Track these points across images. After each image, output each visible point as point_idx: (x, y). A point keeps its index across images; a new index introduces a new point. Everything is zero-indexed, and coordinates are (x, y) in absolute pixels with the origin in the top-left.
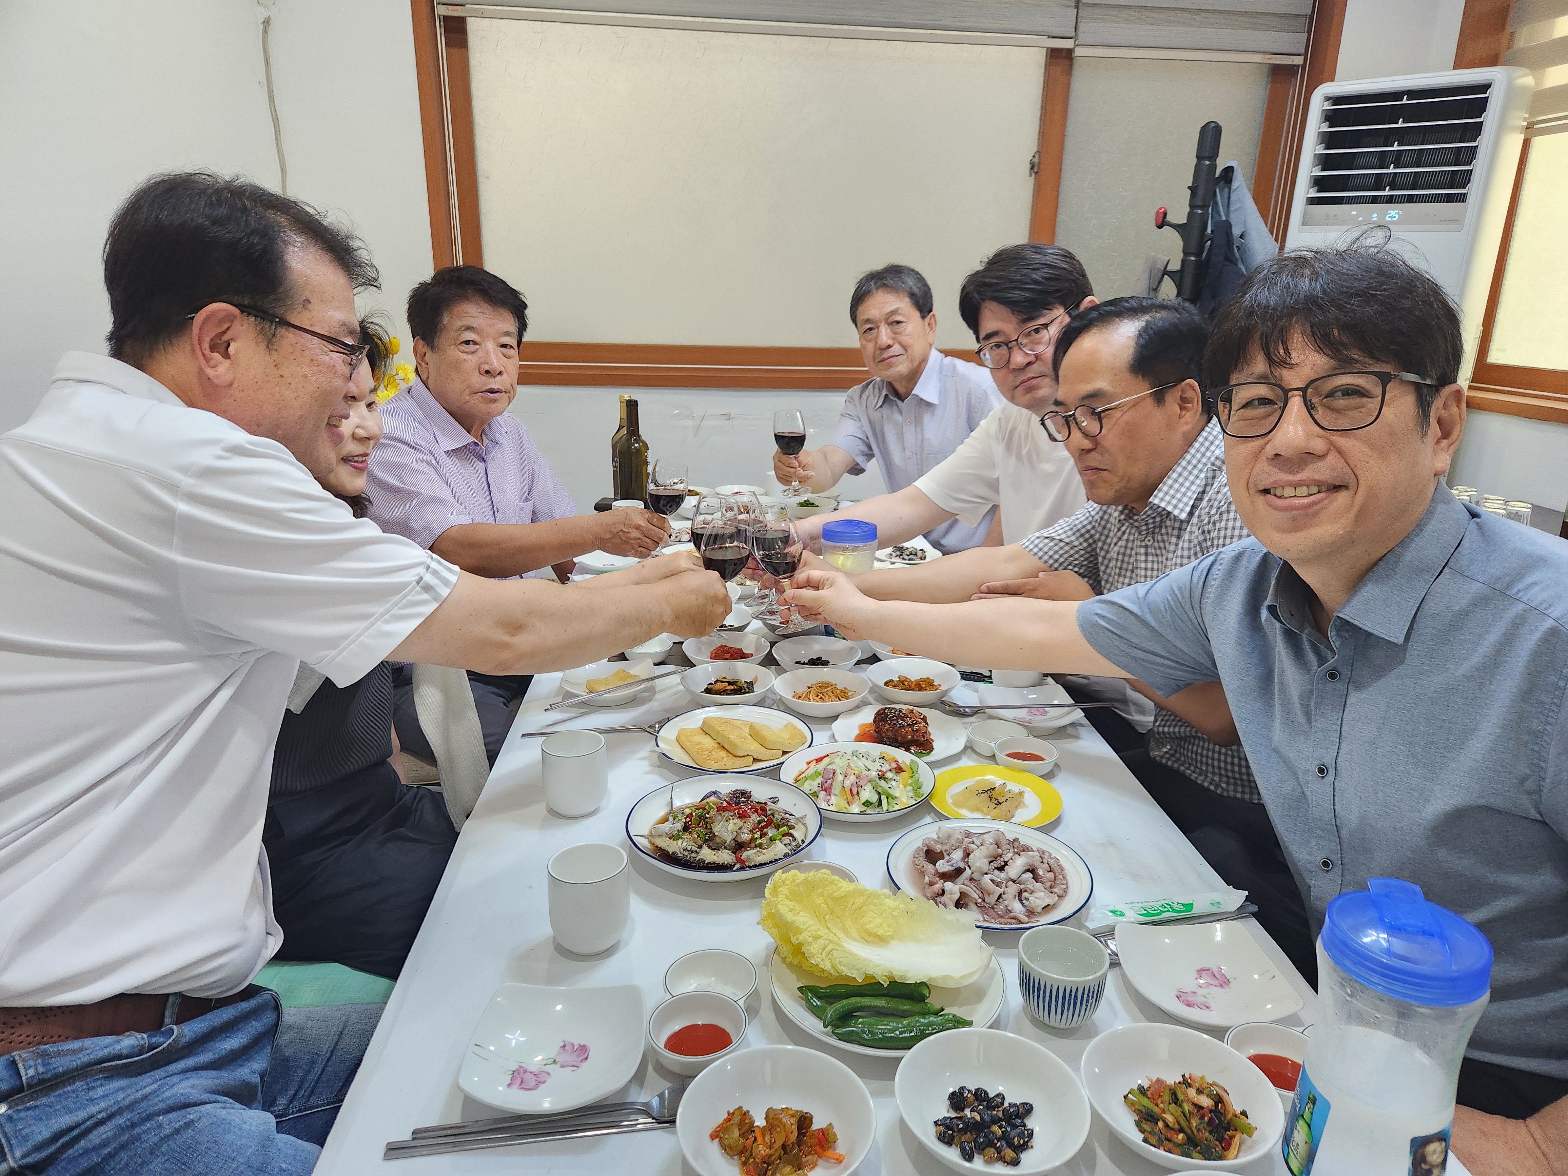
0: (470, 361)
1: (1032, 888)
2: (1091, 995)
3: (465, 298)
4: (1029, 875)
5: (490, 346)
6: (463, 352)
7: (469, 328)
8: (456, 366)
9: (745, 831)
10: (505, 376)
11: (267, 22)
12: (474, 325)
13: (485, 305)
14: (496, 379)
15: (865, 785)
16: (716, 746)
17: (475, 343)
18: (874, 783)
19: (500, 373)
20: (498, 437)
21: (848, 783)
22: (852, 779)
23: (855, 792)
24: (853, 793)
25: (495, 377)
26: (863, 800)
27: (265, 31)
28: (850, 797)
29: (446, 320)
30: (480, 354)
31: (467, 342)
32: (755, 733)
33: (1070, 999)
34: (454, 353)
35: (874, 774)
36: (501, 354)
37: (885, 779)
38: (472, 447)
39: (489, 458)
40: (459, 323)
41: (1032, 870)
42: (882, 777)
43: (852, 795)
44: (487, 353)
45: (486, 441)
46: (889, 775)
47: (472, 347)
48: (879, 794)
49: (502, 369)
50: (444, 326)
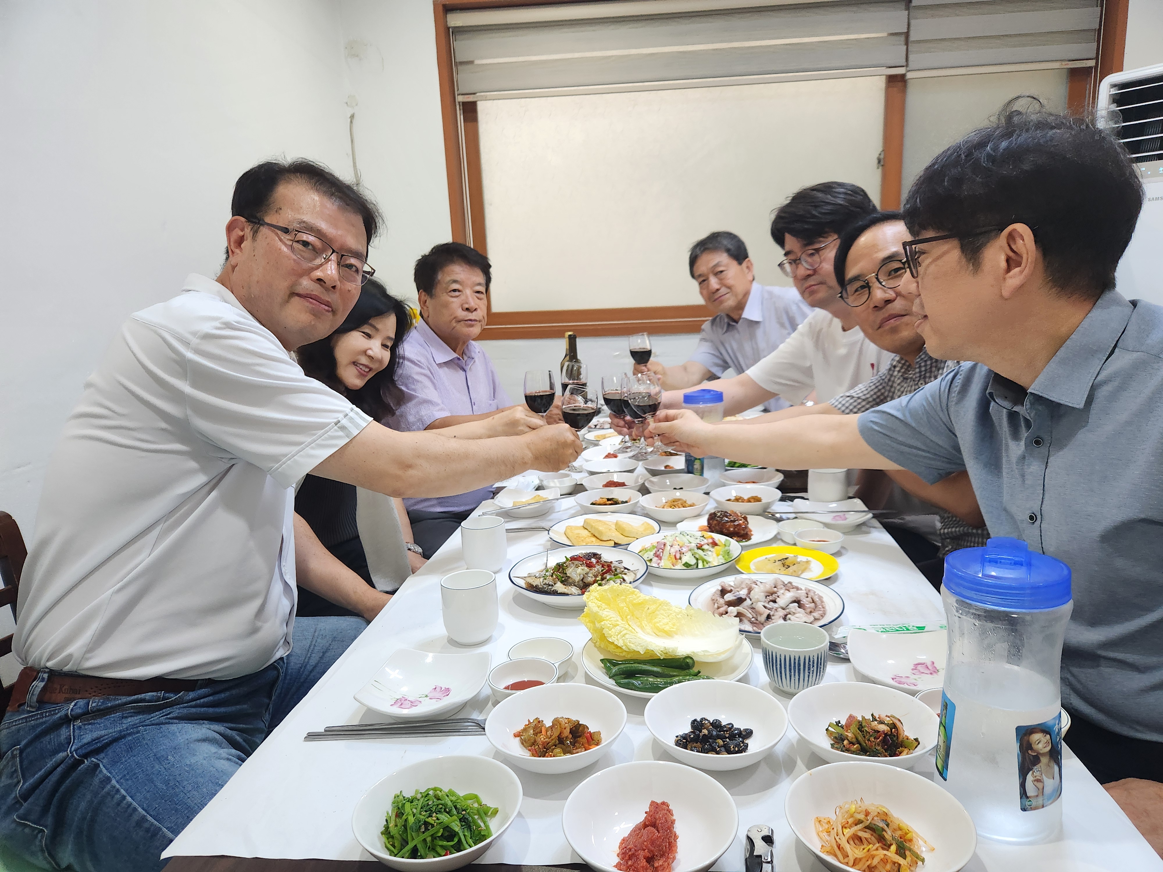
0: (455, 303)
1: (794, 611)
2: (811, 663)
3: (452, 261)
4: (796, 604)
5: (468, 292)
6: (452, 297)
7: (455, 281)
8: (446, 305)
9: (591, 575)
10: (479, 310)
11: (352, 117)
12: (458, 279)
13: (465, 266)
14: (473, 313)
15: (687, 552)
16: (590, 535)
17: (459, 291)
18: (693, 552)
19: (476, 310)
20: (473, 355)
21: (673, 551)
22: (677, 548)
23: (678, 557)
24: (677, 558)
25: (472, 312)
26: (684, 562)
27: (351, 122)
28: (674, 560)
29: (440, 276)
30: (463, 297)
31: (454, 290)
32: (619, 527)
33: (795, 666)
34: (445, 297)
35: (693, 545)
36: (475, 297)
37: (703, 550)
38: (457, 361)
39: (467, 368)
40: (448, 279)
41: (798, 601)
42: (700, 547)
43: (676, 558)
44: (467, 297)
45: (465, 358)
46: (705, 547)
47: (457, 293)
48: (697, 559)
49: (477, 307)
50: (439, 281)
